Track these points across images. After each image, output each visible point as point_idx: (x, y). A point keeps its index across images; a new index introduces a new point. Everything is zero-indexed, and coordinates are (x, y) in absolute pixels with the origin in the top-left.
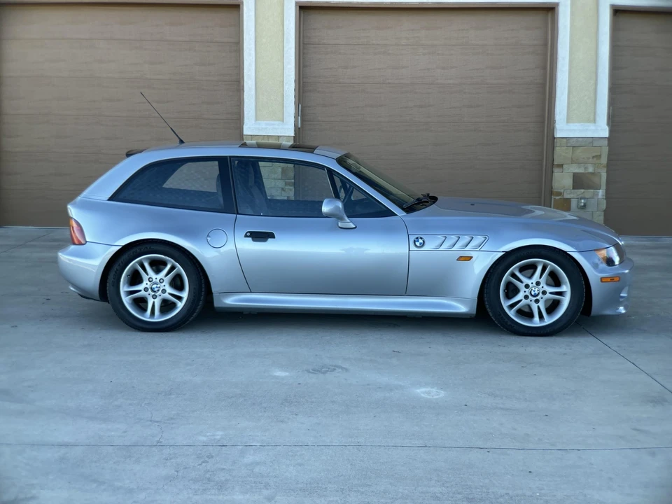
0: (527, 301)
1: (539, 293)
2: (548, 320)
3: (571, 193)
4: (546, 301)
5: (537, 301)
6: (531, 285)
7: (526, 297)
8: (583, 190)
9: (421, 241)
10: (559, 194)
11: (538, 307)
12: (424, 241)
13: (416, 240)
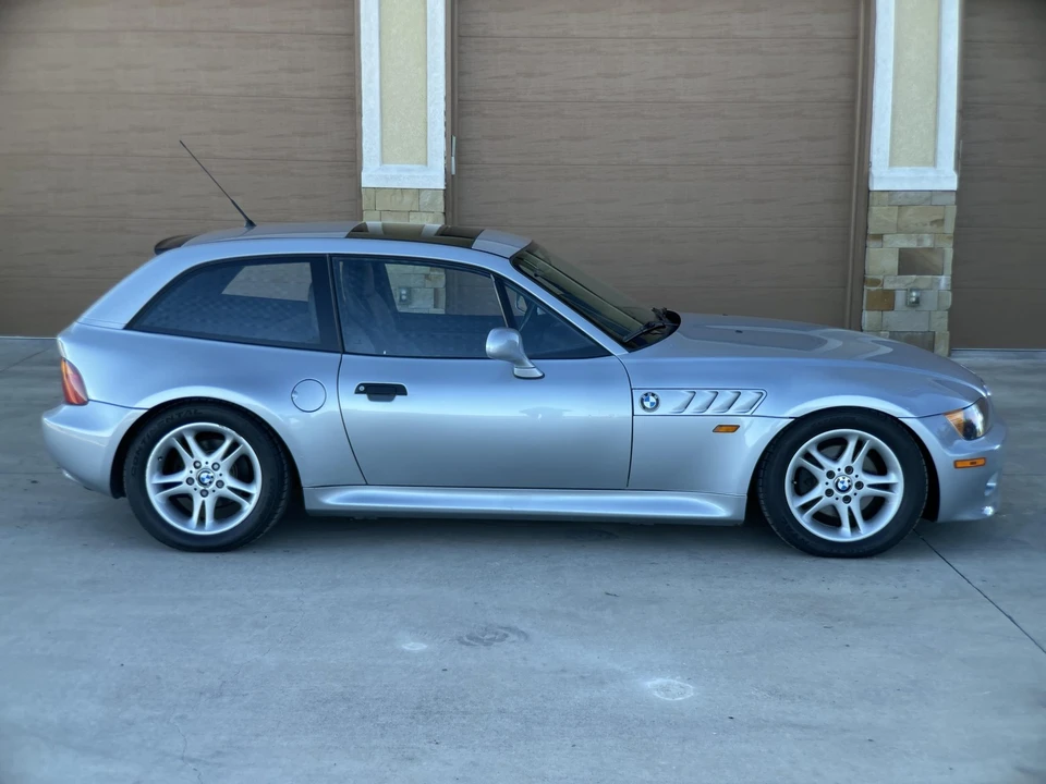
0: (831, 500)
1: (850, 487)
2: (866, 531)
3: (895, 281)
4: (863, 499)
5: (847, 499)
6: (837, 473)
7: (829, 493)
8: (914, 277)
9: (652, 399)
10: (876, 282)
11: (850, 509)
12: (657, 400)
13: (644, 397)
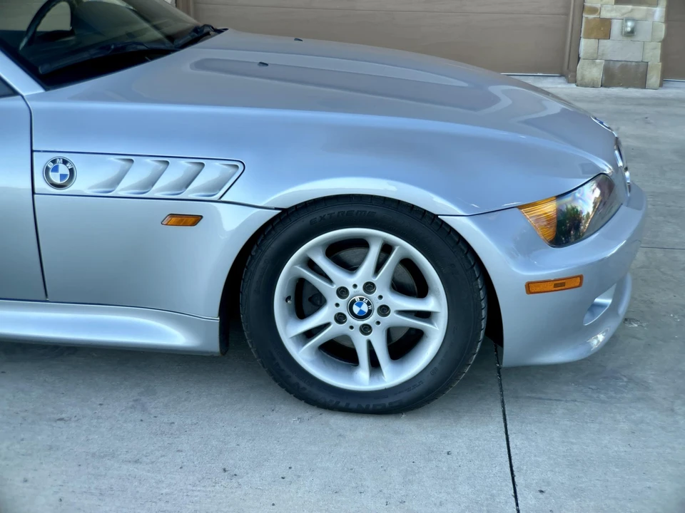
0: (343, 328)
1: (370, 312)
2: (393, 376)
3: (612, 11)
4: (389, 330)
5: (366, 330)
6: (351, 290)
7: (340, 318)
8: (630, 7)
9: (64, 169)
10: (594, 10)
11: (369, 343)
12: (71, 171)
13: (51, 166)
